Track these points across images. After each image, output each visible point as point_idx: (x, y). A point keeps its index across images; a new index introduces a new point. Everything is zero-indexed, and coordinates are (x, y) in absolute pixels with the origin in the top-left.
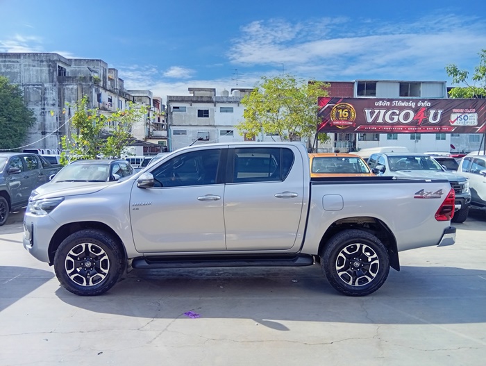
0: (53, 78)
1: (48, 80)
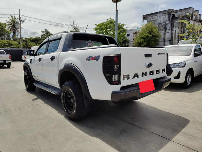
0: (170, 19)
1: (168, 20)
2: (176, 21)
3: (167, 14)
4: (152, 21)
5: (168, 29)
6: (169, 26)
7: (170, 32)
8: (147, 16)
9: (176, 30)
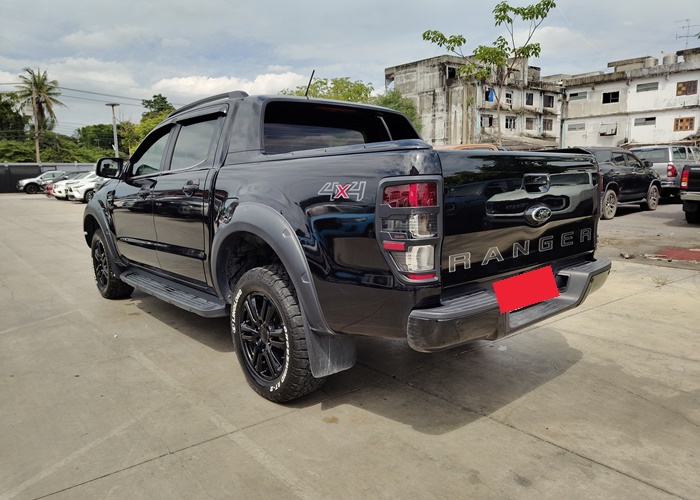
0: (443, 82)
1: (439, 85)
2: (457, 89)
3: (436, 68)
4: (407, 84)
5: (440, 108)
6: (441, 100)
7: (444, 115)
8: (395, 71)
9: (457, 111)
